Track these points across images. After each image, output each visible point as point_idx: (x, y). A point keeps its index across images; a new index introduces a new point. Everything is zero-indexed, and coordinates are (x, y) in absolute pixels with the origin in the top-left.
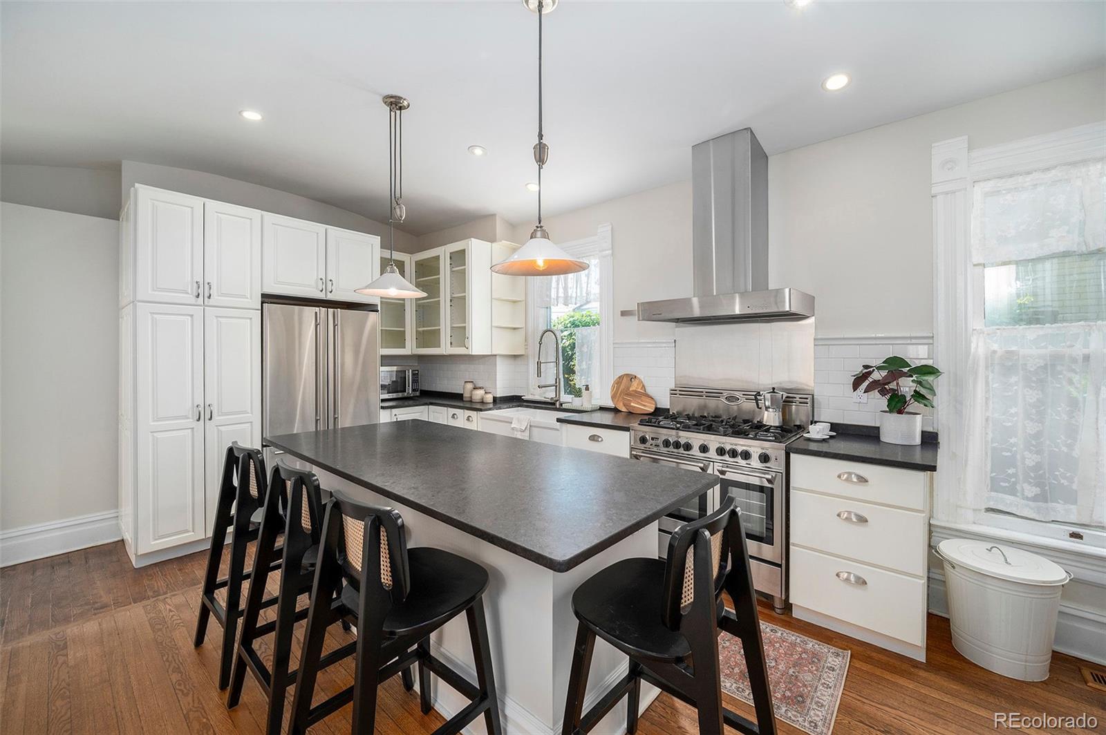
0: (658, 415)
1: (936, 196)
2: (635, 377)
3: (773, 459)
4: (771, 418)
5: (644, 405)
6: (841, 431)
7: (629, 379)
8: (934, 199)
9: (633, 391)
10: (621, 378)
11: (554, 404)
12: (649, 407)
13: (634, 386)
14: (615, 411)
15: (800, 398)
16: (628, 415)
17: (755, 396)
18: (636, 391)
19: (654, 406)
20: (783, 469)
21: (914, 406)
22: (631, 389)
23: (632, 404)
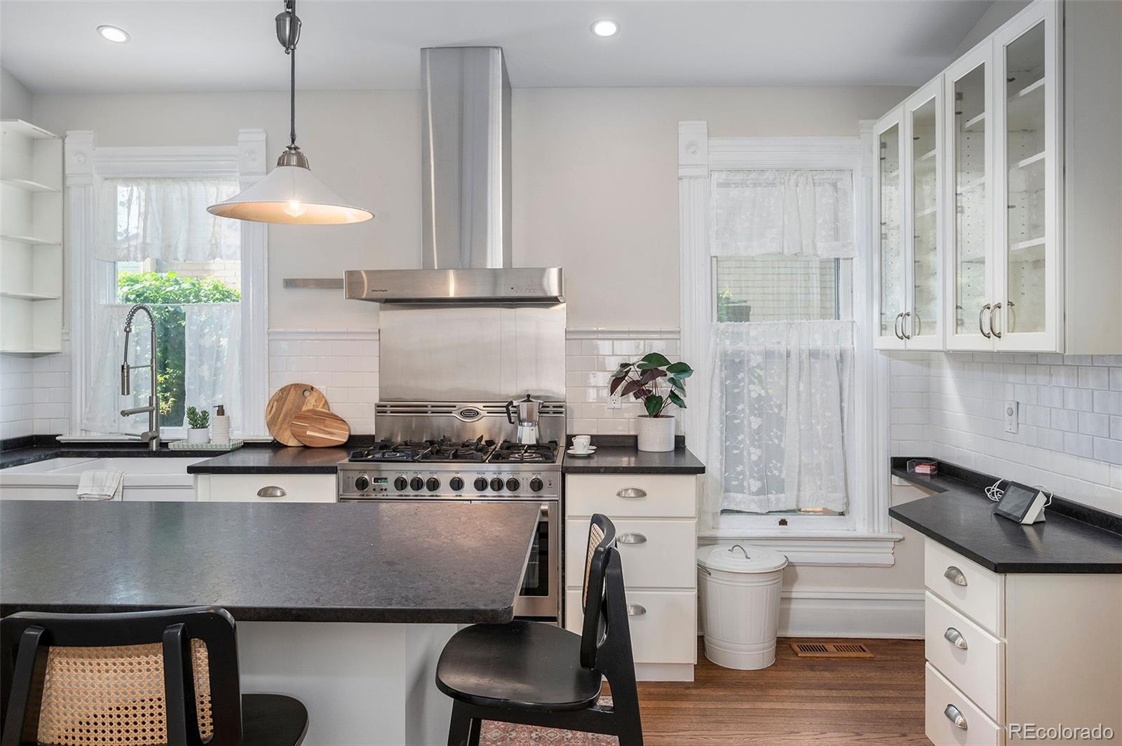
0: (357, 446)
1: (682, 179)
2: (312, 388)
3: (546, 484)
4: (528, 435)
5: (330, 433)
6: (602, 444)
7: (300, 392)
8: (680, 182)
9: (308, 411)
10: (285, 391)
11: (147, 445)
12: (340, 435)
13: (310, 403)
14: (276, 446)
15: (554, 407)
16: (302, 451)
17: (507, 407)
18: (314, 412)
19: (348, 433)
20: (558, 497)
21: (671, 408)
22: (304, 408)
23: (309, 433)
